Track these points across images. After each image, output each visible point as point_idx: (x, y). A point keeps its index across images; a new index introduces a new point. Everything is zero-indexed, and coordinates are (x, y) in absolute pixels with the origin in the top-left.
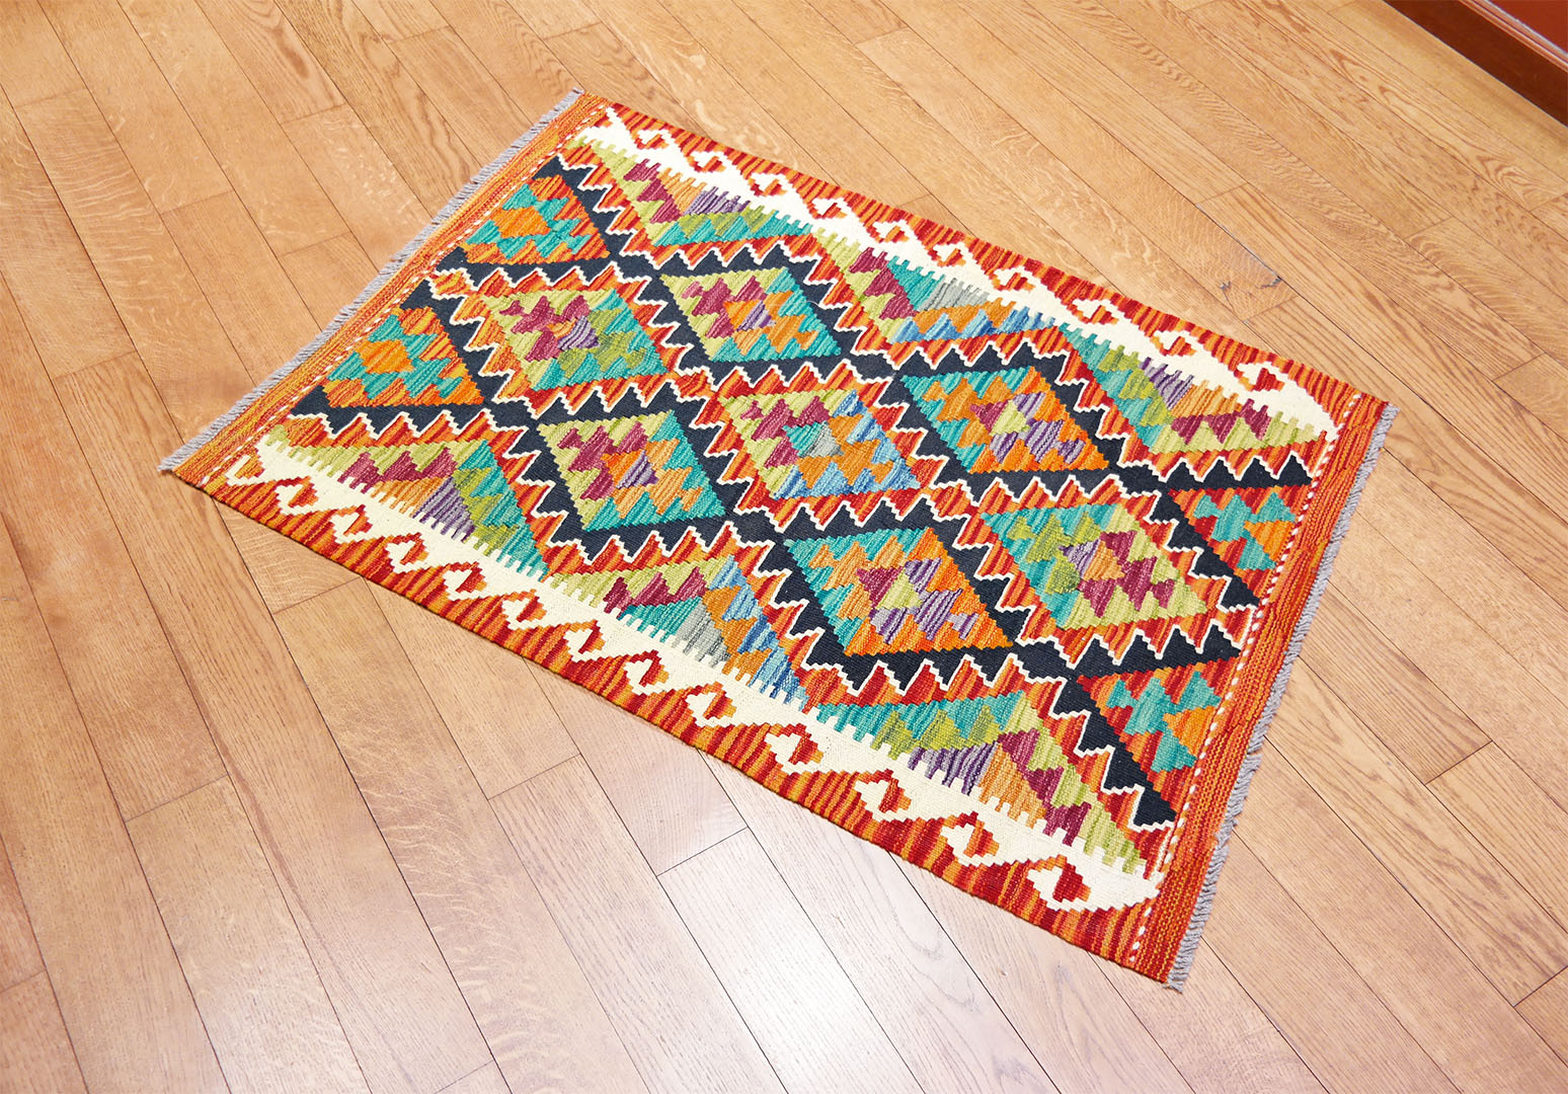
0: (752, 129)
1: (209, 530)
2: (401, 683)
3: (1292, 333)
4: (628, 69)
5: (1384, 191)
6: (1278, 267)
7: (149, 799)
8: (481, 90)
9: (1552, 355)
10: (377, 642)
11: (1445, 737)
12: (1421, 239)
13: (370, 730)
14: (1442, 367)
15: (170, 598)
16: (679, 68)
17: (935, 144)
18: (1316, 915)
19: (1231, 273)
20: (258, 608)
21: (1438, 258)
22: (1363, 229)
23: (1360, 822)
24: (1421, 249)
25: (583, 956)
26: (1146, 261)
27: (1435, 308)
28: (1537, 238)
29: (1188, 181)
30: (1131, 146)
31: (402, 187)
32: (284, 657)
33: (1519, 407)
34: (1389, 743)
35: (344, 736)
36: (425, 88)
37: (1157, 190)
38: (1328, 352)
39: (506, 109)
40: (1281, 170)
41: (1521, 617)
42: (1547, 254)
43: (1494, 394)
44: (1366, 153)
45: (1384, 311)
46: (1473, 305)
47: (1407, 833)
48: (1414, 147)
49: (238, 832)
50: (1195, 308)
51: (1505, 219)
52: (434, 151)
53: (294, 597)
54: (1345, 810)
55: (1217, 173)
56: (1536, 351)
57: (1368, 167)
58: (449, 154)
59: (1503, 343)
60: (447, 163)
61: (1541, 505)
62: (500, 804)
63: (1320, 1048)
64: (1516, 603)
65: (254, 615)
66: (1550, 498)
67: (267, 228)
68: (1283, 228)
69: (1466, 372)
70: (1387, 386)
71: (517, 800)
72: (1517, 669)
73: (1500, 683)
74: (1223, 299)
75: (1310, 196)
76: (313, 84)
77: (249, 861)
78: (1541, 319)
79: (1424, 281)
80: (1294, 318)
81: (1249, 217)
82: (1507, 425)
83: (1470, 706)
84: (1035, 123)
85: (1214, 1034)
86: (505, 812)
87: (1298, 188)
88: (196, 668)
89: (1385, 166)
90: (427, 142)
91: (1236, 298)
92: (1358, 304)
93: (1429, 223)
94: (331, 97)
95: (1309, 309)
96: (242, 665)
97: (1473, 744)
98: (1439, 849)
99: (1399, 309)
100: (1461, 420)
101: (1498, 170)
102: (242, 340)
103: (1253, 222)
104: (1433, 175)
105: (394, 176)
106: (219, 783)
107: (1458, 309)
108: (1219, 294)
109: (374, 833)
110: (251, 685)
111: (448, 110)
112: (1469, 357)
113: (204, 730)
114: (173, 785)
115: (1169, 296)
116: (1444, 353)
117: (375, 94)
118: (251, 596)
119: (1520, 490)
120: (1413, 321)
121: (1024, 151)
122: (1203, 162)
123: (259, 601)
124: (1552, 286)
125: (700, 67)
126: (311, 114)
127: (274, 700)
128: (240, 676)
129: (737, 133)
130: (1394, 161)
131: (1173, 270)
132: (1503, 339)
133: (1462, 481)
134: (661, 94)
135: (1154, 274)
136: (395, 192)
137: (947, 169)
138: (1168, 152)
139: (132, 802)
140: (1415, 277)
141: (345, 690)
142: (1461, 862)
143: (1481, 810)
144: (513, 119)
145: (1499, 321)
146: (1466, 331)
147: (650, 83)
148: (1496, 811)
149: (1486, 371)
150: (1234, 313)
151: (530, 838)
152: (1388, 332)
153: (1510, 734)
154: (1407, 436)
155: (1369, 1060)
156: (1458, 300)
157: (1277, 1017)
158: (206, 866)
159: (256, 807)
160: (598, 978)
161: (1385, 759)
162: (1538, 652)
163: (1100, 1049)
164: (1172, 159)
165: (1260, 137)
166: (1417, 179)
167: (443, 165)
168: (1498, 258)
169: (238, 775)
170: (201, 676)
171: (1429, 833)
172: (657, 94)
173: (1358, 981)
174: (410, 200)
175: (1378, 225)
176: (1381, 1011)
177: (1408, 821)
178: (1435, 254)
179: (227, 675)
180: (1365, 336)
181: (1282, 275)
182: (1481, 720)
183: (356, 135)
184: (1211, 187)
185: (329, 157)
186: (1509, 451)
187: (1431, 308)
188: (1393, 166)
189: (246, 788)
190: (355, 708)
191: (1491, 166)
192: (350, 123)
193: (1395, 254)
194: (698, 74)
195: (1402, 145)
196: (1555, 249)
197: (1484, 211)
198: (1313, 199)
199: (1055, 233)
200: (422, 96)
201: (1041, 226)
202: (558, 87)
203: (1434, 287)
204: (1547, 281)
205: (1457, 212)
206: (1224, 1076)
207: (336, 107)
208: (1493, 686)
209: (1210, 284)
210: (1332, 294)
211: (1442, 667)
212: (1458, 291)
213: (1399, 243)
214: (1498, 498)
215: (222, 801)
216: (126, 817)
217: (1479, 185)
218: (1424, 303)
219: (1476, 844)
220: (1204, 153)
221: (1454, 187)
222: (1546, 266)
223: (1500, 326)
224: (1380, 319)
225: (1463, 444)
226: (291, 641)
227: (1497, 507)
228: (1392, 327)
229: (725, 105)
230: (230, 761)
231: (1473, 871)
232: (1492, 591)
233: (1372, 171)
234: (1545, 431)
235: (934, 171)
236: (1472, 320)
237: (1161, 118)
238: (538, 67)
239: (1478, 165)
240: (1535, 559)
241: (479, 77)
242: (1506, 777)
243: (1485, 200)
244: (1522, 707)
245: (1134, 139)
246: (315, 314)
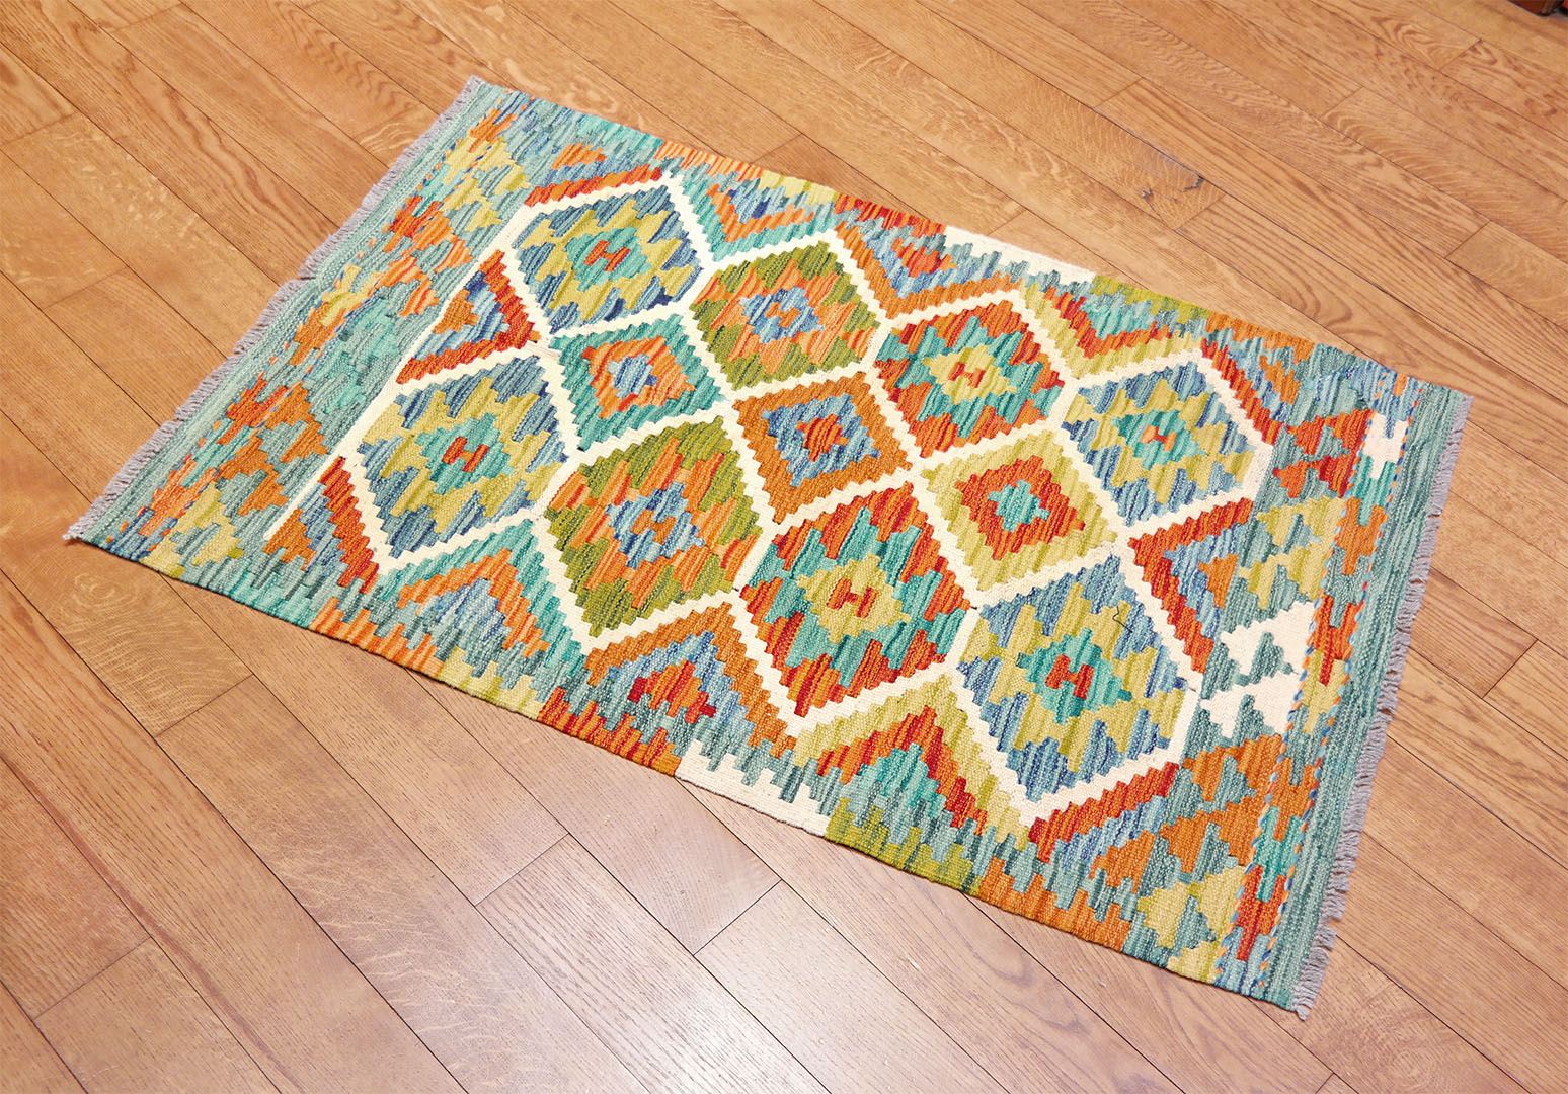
0: (579, 85)
1: (47, 651)
2: (335, 790)
3: (1230, 237)
4: (414, 32)
5: (1285, 68)
6: (1198, 166)
7: (58, 985)
8: (243, 77)
9: (1498, 221)
10: (292, 746)
11: (1490, 644)
12: (1336, 115)
13: (311, 852)
14: (1391, 251)
15: (18, 740)
16: (475, 24)
17: (793, 76)
18: (1407, 857)
19: (1150, 180)
20: (135, 733)
21: (1359, 134)
22: (1274, 113)
23: (1427, 750)
24: (1339, 126)
25: (631, 1060)
26: (1057, 178)
27: (1370, 188)
28: (1454, 98)
29: (1078, 83)
30: (1009, 53)
31: (177, 205)
32: (183, 786)
33: (1478, 282)
34: (1436, 660)
35: (284, 865)
36: (173, 81)
37: (1048, 97)
38: (1272, 252)
39: (281, 97)
40: (1174, 59)
41: (1534, 504)
42: (1468, 115)
43: (1450, 272)
44: (1258, 28)
45: (1318, 199)
46: (1407, 180)
47: (1477, 752)
48: (1305, 16)
49: (182, 1002)
50: (1122, 223)
51: (1416, 81)
52: (204, 157)
53: (175, 712)
54: (1410, 740)
55: (1108, 72)
56: (1481, 219)
57: (1263, 43)
58: (224, 157)
59: (1445, 216)
60: (225, 170)
61: (1526, 383)
62: (491, 909)
63: (1446, 997)
64: (1525, 491)
65: (132, 743)
66: (1530, 373)
67: (18, 276)
68: (1191, 123)
69: (1417, 253)
70: (1341, 280)
71: (507, 899)
72: (1544, 560)
73: (1531, 577)
74: (1148, 209)
75: (1211, 83)
76: (27, 91)
77: (206, 1035)
78: (1477, 184)
79: (1351, 160)
80: (1227, 219)
81: (1152, 116)
82: (1471, 303)
83: (1507, 607)
84: (898, 39)
85: (1336, 1004)
86: (499, 917)
87: (1196, 76)
88: (74, 819)
89: (1281, 41)
90: (193, 147)
91: (1161, 205)
92: (1290, 195)
93: (1339, 96)
94: (55, 106)
95: (1239, 207)
96: (134, 806)
97: (1519, 646)
98: (1512, 764)
99: (1333, 195)
100: (1422, 304)
101: (1397, 29)
102: (24, 416)
103: (1159, 120)
104: (1332, 45)
105: (164, 194)
106: (142, 950)
107: (1392, 186)
108: (1142, 204)
109: (349, 970)
110: (151, 826)
111: (209, 105)
112: (1416, 237)
113: (105, 890)
114: (84, 962)
115: (1089, 213)
116: (1389, 235)
117: (112, 96)
118: (122, 722)
119: (1501, 370)
120: (1350, 205)
121: (893, 72)
122: (1090, 61)
123: (133, 724)
124: (1481, 148)
125: (499, 20)
126: (36, 130)
127: (184, 838)
128: (134, 818)
129: (564, 92)
130: (1287, 33)
131: (1087, 184)
132: (1445, 212)
133: (1439, 370)
134: (463, 57)
135: (1068, 192)
136: (170, 212)
137: (813, 103)
138: (1049, 54)
139: (36, 995)
140: (1340, 157)
141: (269, 811)
142: (1538, 772)
143: (1544, 713)
144: (293, 108)
145: (1437, 193)
146: (1406, 209)
147: (446, 45)
148: (1560, 713)
149: (1437, 249)
150: (1165, 224)
151: (538, 941)
152: (1327, 221)
153: (1553, 629)
154: (1374, 330)
155: (1498, 999)
156: (1388, 176)
157: (1396, 974)
158: (152, 1050)
159: (196, 968)
160: (656, 1084)
161: (1436, 678)
162: (1561, 539)
163: (1223, 1045)
164: (1054, 60)
165: (1143, 25)
166: (1317, 51)
167: (221, 173)
168: (1419, 125)
169: (162, 934)
170: (84, 827)
171: (1498, 748)
172: (458, 58)
173: (1468, 918)
174: (192, 219)
175: (1289, 106)
176: (1497, 945)
177: (1477, 740)
178: (1354, 129)
179: (116, 820)
180: (1305, 229)
181: (1204, 174)
182: (1520, 619)
183: (102, 149)
184: (1105, 87)
185: (74, 179)
186: (1479, 330)
187: (1365, 189)
188: (1290, 41)
189: (177, 948)
190: (288, 829)
191: (1389, 26)
192: (90, 136)
193: (1314, 135)
194: (500, 30)
195: (1292, 15)
196: (1475, 108)
197: (1392, 77)
198: (1215, 86)
199: (951, 160)
200: (172, 93)
201: (933, 154)
202: (336, 63)
203: (1362, 166)
204: (1474, 142)
205: (1367, 83)
206: (1357, 1046)
207: (64, 118)
208: (1524, 582)
209: (1130, 194)
210: (1260, 189)
211: (1469, 570)
212: (1387, 167)
213: (1315, 123)
214: (1482, 383)
215: (152, 970)
216: (33, 1013)
217: (1381, 48)
218: (1357, 184)
219: (1550, 753)
220: (1088, 50)
221: (1355, 54)
222: (1469, 126)
223: (1439, 199)
224: (1315, 207)
225: (1431, 329)
226: (185, 764)
227: (1482, 392)
228: (1330, 215)
229: (539, 60)
230: (149, 920)
231: (1551, 779)
232: (1498, 481)
233: (1269, 48)
234: (1511, 303)
235: (799, 107)
236: (1410, 196)
237: (1033, 18)
238: (306, 41)
239: (1374, 26)
240: (1534, 440)
241: (236, 61)
242: (1560, 675)
243: (1391, 64)
244: (1557, 598)
245: (1009, 44)
246: (109, 371)
